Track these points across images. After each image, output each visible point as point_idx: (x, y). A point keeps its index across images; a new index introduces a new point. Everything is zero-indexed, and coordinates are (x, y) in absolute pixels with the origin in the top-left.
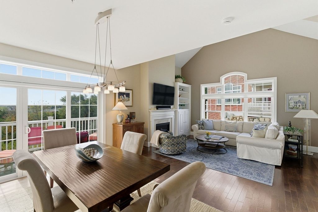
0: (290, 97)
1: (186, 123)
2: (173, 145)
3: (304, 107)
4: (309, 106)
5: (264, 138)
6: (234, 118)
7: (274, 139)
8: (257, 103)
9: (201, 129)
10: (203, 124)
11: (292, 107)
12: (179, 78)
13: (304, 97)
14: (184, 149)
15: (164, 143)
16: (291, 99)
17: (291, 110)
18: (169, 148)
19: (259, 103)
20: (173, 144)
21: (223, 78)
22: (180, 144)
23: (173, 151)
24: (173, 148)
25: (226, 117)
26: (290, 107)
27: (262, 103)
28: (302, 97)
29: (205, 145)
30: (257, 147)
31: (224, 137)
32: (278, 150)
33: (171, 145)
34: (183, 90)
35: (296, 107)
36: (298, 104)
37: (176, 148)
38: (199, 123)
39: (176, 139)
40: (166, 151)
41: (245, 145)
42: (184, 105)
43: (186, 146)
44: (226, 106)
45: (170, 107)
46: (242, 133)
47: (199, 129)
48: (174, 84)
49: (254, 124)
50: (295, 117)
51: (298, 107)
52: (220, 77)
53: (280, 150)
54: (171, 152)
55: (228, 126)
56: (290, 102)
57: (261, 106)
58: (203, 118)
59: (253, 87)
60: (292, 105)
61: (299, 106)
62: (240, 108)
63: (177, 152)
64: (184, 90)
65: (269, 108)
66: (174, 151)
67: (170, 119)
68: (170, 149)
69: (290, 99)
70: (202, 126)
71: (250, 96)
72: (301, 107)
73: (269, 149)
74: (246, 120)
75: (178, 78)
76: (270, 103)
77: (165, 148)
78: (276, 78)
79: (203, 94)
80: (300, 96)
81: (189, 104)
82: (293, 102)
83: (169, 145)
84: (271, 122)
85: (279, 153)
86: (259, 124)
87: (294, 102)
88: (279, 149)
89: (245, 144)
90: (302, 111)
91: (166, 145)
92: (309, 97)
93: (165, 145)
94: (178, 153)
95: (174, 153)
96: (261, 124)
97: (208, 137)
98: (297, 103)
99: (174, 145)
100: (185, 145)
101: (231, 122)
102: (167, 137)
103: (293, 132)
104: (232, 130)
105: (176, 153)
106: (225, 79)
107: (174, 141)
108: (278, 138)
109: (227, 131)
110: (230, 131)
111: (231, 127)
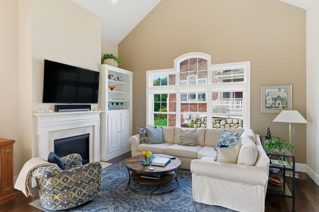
0: (267, 91)
1: (122, 132)
2: (65, 190)
3: (285, 105)
4: (291, 105)
5: (236, 163)
6: (198, 119)
7: (252, 165)
8: (224, 100)
9: (143, 142)
10: (146, 135)
11: (270, 106)
12: (111, 58)
13: (285, 91)
14: (94, 193)
15: (45, 187)
16: (269, 94)
17: (268, 111)
18: (57, 197)
19: (226, 100)
20: (66, 187)
21: (177, 62)
22: (84, 184)
23: (66, 202)
24: (66, 196)
25: (190, 118)
26: (267, 106)
27: (229, 100)
28: (283, 90)
29: (142, 177)
30: (225, 182)
31: (174, 159)
32: (259, 187)
33: (62, 190)
34: (118, 78)
35: (274, 105)
36: (278, 102)
37: (74, 195)
38: (141, 133)
39: (73, 176)
40: (49, 204)
41: (206, 178)
42: (122, 104)
43: (99, 184)
44: (182, 104)
45: (89, 107)
46: (204, 148)
47: (141, 142)
48: (100, 68)
49: (220, 133)
50: (275, 120)
51: (277, 105)
52: (174, 60)
53: (263, 187)
54: (61, 206)
55: (183, 137)
56: (267, 98)
57: (228, 105)
58: (150, 123)
59: (219, 81)
60: (270, 102)
61: (279, 104)
62: (203, 107)
63: (75, 202)
64: (120, 78)
65: (238, 107)
66: (69, 202)
67: (91, 129)
68: (59, 200)
69: (267, 94)
70: (146, 137)
71: (215, 90)
72: (281, 105)
73: (245, 186)
74: (209, 126)
75: (109, 59)
76: (241, 100)
77: (48, 198)
78: (249, 63)
79: (150, 86)
80: (280, 90)
81: (129, 101)
82: (271, 99)
83: (56, 190)
84: (244, 128)
85: (260, 193)
86: (227, 132)
87: (273, 99)
88: (262, 185)
89: (206, 176)
90: (284, 112)
91: (49, 191)
92: (291, 91)
93: (46, 192)
94: (80, 204)
95: (67, 207)
96: (230, 133)
97: (146, 161)
98: (277, 99)
99: (69, 189)
100: (98, 182)
101: (189, 130)
102: (46, 176)
103: (280, 149)
104: (190, 142)
105: (74, 206)
106: (182, 64)
107: (69, 181)
108: (258, 164)
109: (183, 145)
110: (186, 144)
111: (188, 137)
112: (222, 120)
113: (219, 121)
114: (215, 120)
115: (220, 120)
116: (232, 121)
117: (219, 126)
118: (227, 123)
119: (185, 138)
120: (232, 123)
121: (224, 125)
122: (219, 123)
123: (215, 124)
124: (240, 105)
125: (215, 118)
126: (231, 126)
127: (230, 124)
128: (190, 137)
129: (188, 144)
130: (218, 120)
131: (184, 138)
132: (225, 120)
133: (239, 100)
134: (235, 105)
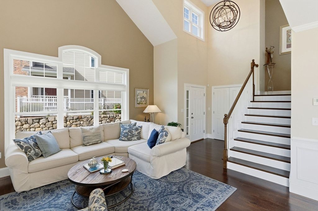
0: (138, 92)
3: (146, 102)
10: (36, 145)
16: (139, 95)
28: (145, 93)
35: (141, 102)
38: (26, 145)
47: (30, 159)
60: (139, 100)
70: (36, 148)
78: (128, 70)
98: (142, 98)
101: (92, 128)
109: (89, 145)
110: (94, 143)
111: (95, 136)
112: (42, 118)
113: (38, 121)
114: (33, 120)
115: (40, 119)
116: (55, 119)
117: (39, 125)
118: (49, 121)
119: (92, 137)
120: (55, 121)
121: (45, 124)
122: (39, 122)
123: (33, 124)
124: (53, 102)
125: (32, 118)
126: (54, 124)
127: (52, 122)
128: (97, 135)
129: (96, 142)
130: (37, 119)
131: (90, 137)
132: (46, 118)
133: (52, 97)
134: (47, 102)
